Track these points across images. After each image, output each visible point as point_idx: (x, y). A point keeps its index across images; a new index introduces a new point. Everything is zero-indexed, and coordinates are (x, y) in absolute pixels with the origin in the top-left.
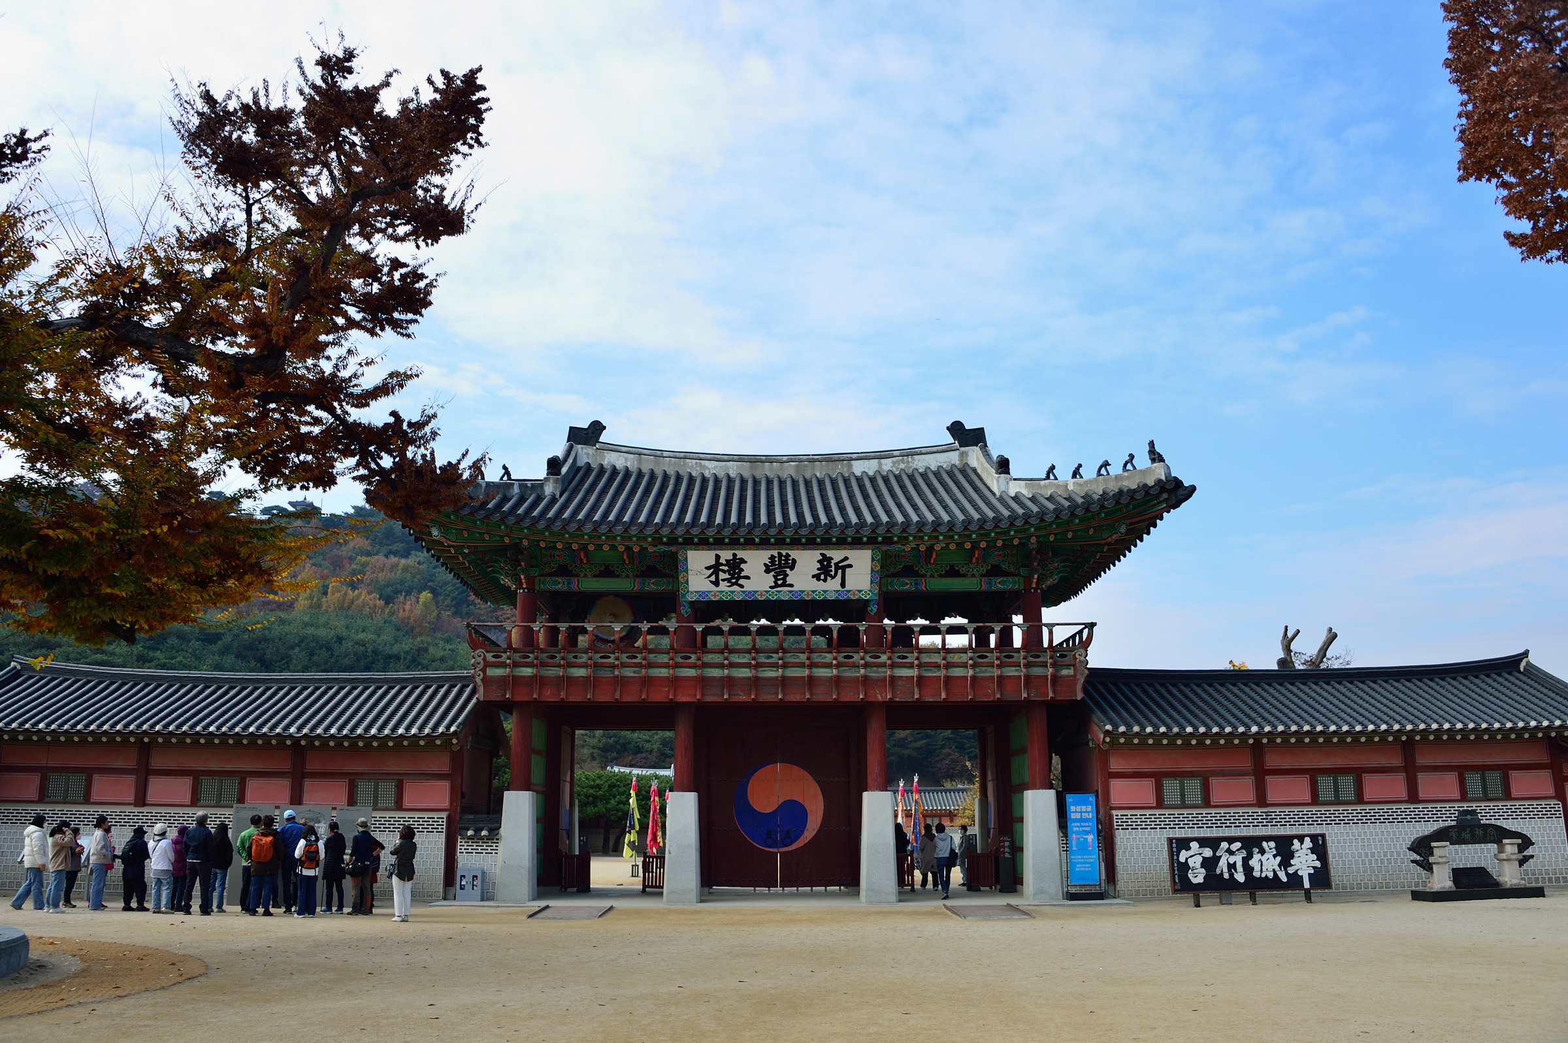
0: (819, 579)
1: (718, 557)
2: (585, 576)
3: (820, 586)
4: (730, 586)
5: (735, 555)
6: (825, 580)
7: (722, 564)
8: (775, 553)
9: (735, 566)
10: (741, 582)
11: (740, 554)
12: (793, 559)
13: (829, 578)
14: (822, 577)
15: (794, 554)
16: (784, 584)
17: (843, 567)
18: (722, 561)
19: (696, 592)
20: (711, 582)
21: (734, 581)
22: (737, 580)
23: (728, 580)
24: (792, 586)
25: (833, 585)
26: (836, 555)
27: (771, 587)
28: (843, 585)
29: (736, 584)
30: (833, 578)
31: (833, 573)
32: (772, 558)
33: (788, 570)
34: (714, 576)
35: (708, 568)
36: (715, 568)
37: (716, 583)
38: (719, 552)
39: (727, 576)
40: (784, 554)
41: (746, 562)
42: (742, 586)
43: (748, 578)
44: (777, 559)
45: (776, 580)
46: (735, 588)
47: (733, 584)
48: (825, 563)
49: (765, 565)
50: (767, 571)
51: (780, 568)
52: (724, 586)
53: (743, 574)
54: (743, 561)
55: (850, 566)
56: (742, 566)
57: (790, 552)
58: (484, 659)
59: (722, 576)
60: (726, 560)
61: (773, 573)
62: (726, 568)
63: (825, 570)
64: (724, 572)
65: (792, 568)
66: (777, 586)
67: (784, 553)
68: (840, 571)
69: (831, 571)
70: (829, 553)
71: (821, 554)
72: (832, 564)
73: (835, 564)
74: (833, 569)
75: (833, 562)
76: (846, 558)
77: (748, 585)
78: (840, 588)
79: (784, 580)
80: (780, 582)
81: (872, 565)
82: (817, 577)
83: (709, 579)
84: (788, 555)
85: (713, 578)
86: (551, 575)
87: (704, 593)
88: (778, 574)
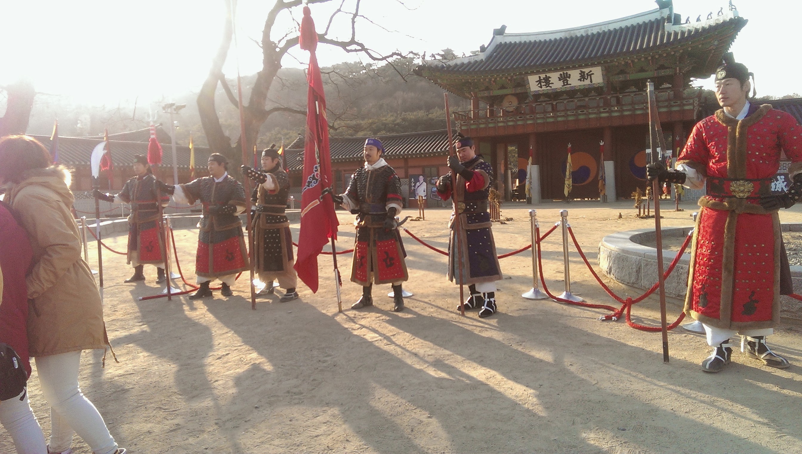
1: (540, 77)
2: (495, 90)
3: (582, 83)
5: (546, 75)
6: (583, 81)
7: (542, 80)
8: (562, 73)
9: (547, 80)
11: (548, 75)
12: (569, 74)
13: (585, 80)
14: (582, 79)
15: (569, 72)
16: (567, 84)
17: (590, 75)
19: (533, 91)
20: (539, 87)
21: (547, 85)
23: (545, 85)
24: (570, 84)
25: (587, 82)
26: (586, 70)
27: (562, 86)
28: (591, 82)
29: (549, 86)
31: (586, 78)
32: (561, 75)
33: (568, 79)
34: (540, 84)
35: (537, 82)
36: (540, 81)
37: (541, 87)
38: (539, 75)
39: (544, 84)
40: (565, 73)
42: (551, 87)
43: (553, 83)
44: (563, 75)
45: (564, 83)
47: (547, 87)
48: (582, 74)
49: (559, 78)
50: (560, 80)
51: (564, 78)
52: (544, 88)
53: (550, 82)
54: (550, 77)
55: (593, 74)
56: (550, 79)
57: (567, 72)
58: (461, 124)
59: (543, 84)
60: (543, 78)
61: (562, 81)
63: (583, 77)
64: (543, 82)
66: (564, 85)
70: (583, 70)
71: (580, 71)
73: (587, 74)
74: (586, 76)
75: (585, 73)
76: (591, 71)
77: (553, 86)
78: (590, 83)
79: (567, 82)
81: (602, 73)
82: (580, 80)
84: (567, 73)
86: (483, 90)
87: (536, 91)
88: (564, 80)
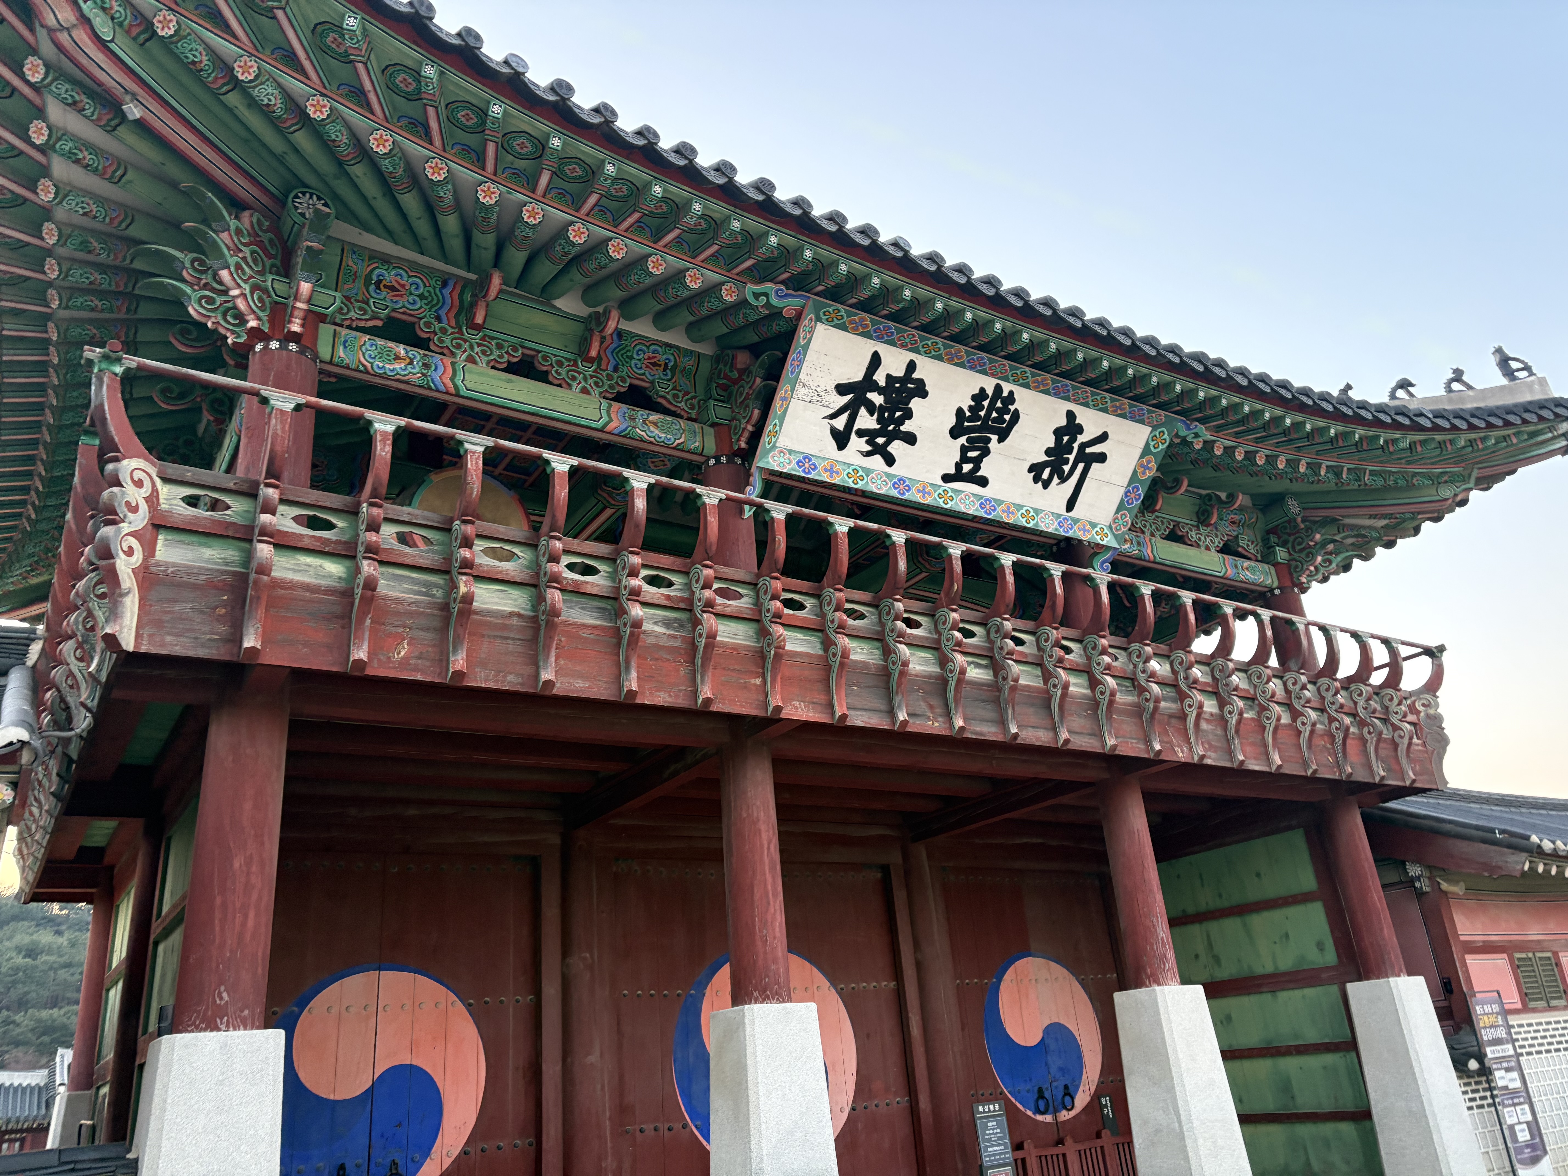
0: (1036, 479)
1: (875, 361)
3: (1035, 495)
4: (868, 454)
5: (911, 367)
6: (1046, 484)
7: (875, 387)
9: (901, 400)
10: (896, 448)
11: (924, 368)
12: (1016, 410)
13: (1056, 480)
14: (1046, 475)
15: (1023, 398)
16: (974, 476)
17: (1089, 459)
18: (880, 378)
19: (791, 452)
21: (880, 440)
22: (888, 443)
23: (871, 436)
24: (983, 482)
25: (1057, 498)
26: (1093, 422)
27: (946, 478)
28: (1071, 503)
29: (883, 450)
30: (1063, 479)
32: (978, 397)
33: (994, 439)
34: (844, 418)
35: (841, 389)
36: (857, 394)
37: (841, 439)
38: (883, 350)
39: (872, 423)
40: (1005, 394)
41: (924, 394)
42: (890, 460)
43: (911, 439)
44: (986, 403)
45: (964, 459)
46: (877, 461)
47: (877, 450)
48: (1067, 436)
49: (960, 412)
51: (982, 428)
52: (855, 450)
53: (906, 427)
54: (920, 389)
55: (1101, 458)
56: (915, 404)
57: (1017, 392)
59: (864, 420)
60: (889, 377)
61: (963, 440)
62: (877, 399)
63: (1058, 456)
64: (871, 408)
65: (1003, 436)
66: (958, 475)
67: (1007, 388)
68: (1081, 466)
69: (1066, 461)
70: (1079, 414)
71: (1069, 413)
72: (1076, 446)
73: (1083, 446)
74: (1072, 457)
75: (1081, 439)
76: (1104, 437)
77: (905, 461)
78: (1067, 511)
79: (978, 462)
80: (967, 468)
81: (1140, 465)
82: (1038, 470)
83: (832, 422)
84: (1010, 399)
85: (840, 423)
87: (807, 457)
88: (973, 445)
